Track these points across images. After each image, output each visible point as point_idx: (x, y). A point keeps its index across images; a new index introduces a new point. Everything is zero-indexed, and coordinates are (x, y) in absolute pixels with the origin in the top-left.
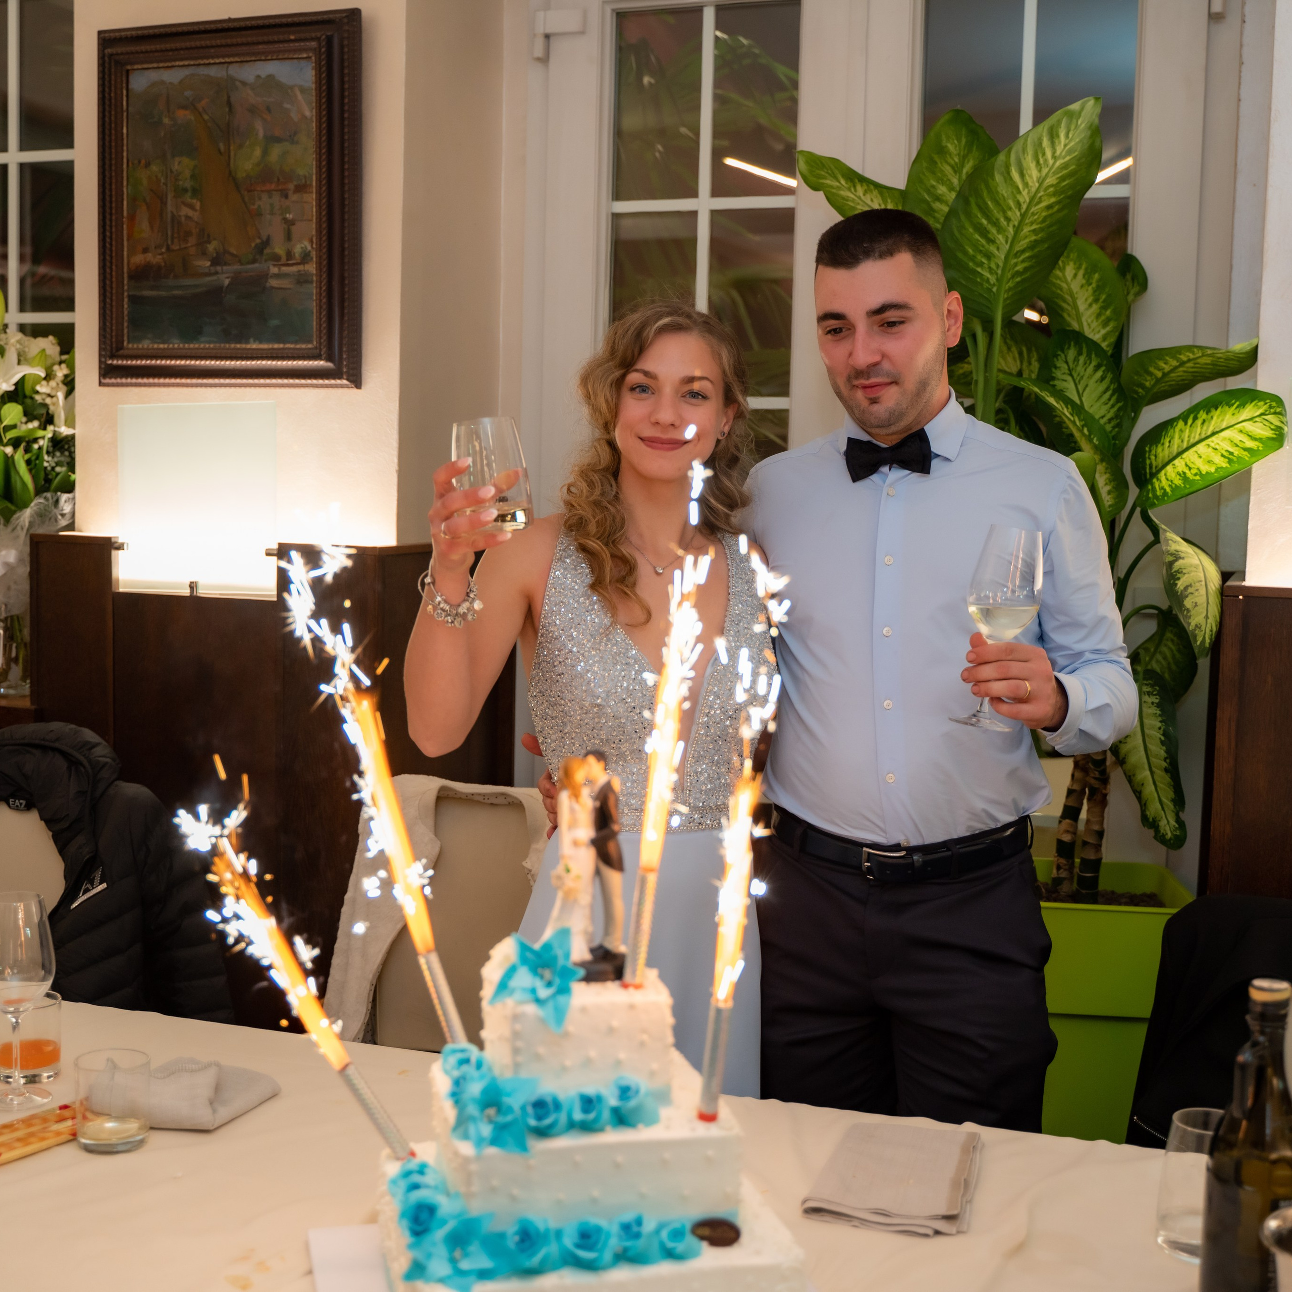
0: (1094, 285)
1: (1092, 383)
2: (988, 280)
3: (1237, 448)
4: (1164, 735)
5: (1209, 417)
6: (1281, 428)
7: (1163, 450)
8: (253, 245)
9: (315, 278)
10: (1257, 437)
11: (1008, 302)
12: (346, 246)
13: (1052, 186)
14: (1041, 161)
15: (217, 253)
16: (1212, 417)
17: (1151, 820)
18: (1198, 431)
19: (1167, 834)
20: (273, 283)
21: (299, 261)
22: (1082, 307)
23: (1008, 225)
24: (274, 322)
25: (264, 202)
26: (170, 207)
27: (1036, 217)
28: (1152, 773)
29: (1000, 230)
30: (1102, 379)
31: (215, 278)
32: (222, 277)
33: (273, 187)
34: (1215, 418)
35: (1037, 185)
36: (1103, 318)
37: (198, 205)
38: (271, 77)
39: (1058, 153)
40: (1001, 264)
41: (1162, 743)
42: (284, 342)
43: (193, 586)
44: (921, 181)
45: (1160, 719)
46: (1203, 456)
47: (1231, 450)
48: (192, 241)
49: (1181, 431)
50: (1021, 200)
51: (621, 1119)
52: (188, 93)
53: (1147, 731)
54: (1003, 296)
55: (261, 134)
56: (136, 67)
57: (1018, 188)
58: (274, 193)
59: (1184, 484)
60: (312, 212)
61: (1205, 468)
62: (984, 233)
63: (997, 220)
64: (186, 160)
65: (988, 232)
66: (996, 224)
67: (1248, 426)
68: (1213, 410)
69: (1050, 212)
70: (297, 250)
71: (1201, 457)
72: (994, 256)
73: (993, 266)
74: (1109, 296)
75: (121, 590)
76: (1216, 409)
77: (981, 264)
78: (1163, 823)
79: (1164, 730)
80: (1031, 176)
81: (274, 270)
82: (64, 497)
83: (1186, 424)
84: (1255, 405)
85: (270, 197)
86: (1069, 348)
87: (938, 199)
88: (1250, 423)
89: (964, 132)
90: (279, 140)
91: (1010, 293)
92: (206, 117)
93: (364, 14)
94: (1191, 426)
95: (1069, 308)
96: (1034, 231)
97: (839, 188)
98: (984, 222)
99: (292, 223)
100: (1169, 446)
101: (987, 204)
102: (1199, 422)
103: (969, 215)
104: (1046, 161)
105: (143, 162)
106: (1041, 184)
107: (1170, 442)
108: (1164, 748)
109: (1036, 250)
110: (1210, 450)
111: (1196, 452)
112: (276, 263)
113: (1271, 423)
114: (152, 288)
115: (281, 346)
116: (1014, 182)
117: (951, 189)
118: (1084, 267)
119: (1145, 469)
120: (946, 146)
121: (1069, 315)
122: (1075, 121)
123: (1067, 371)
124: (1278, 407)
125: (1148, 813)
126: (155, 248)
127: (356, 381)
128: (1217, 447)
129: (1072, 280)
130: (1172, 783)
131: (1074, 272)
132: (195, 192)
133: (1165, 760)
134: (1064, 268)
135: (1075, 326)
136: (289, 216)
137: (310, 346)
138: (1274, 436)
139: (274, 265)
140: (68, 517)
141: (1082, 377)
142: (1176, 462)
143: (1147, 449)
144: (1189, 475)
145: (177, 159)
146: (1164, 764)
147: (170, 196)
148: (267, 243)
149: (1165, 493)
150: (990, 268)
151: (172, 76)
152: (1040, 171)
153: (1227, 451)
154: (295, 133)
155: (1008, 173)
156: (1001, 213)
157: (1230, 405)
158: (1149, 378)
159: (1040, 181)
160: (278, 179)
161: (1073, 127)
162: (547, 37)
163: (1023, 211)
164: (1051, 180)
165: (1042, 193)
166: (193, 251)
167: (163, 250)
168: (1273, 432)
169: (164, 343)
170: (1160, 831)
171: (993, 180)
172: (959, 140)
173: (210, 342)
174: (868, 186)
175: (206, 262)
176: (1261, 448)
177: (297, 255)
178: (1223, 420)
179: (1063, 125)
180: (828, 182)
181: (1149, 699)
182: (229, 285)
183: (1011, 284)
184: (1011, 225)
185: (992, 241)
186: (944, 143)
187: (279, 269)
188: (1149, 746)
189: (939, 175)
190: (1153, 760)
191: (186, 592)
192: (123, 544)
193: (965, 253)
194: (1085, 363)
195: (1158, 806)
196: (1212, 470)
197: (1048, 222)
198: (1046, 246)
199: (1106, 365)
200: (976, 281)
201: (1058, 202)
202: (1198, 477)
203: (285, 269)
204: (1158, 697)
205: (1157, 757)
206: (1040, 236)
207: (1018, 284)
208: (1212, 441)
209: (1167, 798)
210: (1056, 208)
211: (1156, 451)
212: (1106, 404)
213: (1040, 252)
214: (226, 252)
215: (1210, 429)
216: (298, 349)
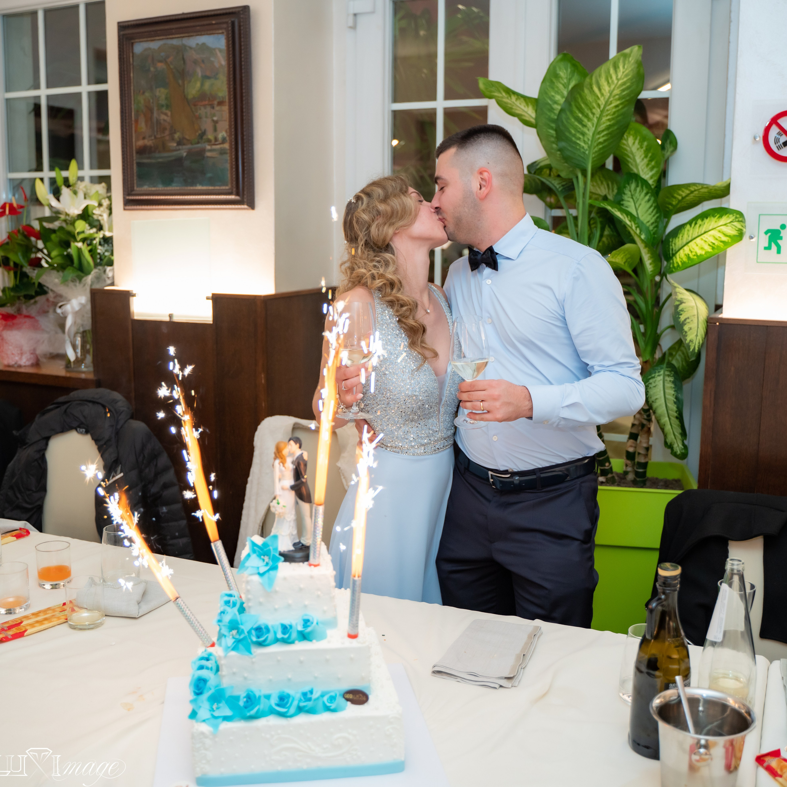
0: (644, 148)
1: (643, 203)
2: (583, 148)
3: (717, 241)
5: (703, 223)
6: (741, 230)
7: (679, 241)
8: (197, 134)
9: (228, 151)
10: (728, 234)
11: (595, 159)
13: (617, 95)
14: (610, 81)
15: (180, 139)
16: (704, 223)
17: (669, 444)
18: (696, 231)
19: (677, 451)
20: (208, 154)
21: (220, 142)
22: (638, 160)
23: (594, 116)
24: (209, 175)
25: (202, 111)
26: (155, 115)
27: (609, 112)
28: (669, 418)
29: (589, 119)
30: (649, 200)
31: (179, 152)
32: (182, 152)
33: (207, 102)
34: (706, 223)
35: (609, 94)
36: (650, 166)
37: (169, 114)
38: (204, 44)
39: (619, 77)
40: (590, 138)
41: (675, 403)
43: (171, 316)
44: (546, 93)
45: (674, 390)
46: (699, 245)
47: (714, 242)
48: (167, 132)
49: (688, 230)
50: (600, 103)
51: (304, 637)
52: (163, 54)
53: (667, 396)
54: (592, 156)
55: (200, 74)
56: (136, 40)
57: (598, 97)
58: (207, 106)
59: (688, 260)
60: (227, 116)
61: (699, 252)
62: (580, 121)
63: (587, 114)
64: (162, 90)
65: (583, 121)
66: (587, 116)
67: (724, 228)
68: (705, 219)
69: (617, 109)
70: (220, 136)
71: (697, 246)
72: (587, 134)
73: (586, 139)
74: (653, 154)
75: (136, 317)
76: (707, 218)
77: (579, 139)
78: (675, 446)
79: (676, 396)
80: (605, 90)
82: (108, 268)
83: (691, 226)
84: (728, 217)
85: (205, 108)
86: (632, 183)
87: (556, 102)
88: (725, 226)
89: (569, 65)
90: (208, 78)
91: (596, 154)
92: (172, 67)
93: (252, 8)
94: (693, 228)
95: (631, 161)
96: (609, 120)
97: (503, 97)
98: (580, 115)
99: (216, 122)
100: (682, 239)
101: (581, 106)
102: (698, 225)
103: (572, 112)
104: (613, 81)
105: (141, 92)
106: (611, 94)
107: (682, 237)
108: (676, 406)
109: (610, 130)
110: (703, 242)
111: (695, 243)
113: (736, 227)
114: (148, 158)
116: (596, 93)
117: (563, 97)
118: (638, 138)
119: (669, 251)
120: (559, 74)
121: (632, 165)
122: (627, 59)
123: (630, 196)
124: (740, 217)
125: (667, 440)
126: (149, 137)
127: (252, 205)
128: (707, 240)
129: (632, 146)
130: (680, 425)
131: (633, 141)
132: (168, 106)
133: (676, 412)
134: (628, 139)
135: (635, 171)
136: (215, 118)
137: (227, 188)
138: (738, 234)
139: (209, 145)
140: (111, 279)
141: (638, 200)
142: (685, 248)
143: (671, 240)
144: (691, 256)
145: (158, 90)
146: (676, 415)
147: (155, 109)
148: (204, 133)
149: (678, 266)
150: (584, 141)
151: (155, 45)
152: (610, 87)
153: (712, 242)
154: (217, 74)
155: (592, 88)
156: (589, 111)
157: (714, 216)
158: (674, 200)
159: (610, 92)
160: (209, 99)
161: (627, 62)
162: (355, 15)
163: (601, 109)
164: (617, 92)
165: (611, 99)
166: (167, 138)
167: (153, 138)
168: (737, 232)
170: (674, 450)
171: (584, 93)
172: (567, 70)
173: (177, 186)
174: (517, 96)
175: (174, 144)
176: (730, 241)
177: (220, 139)
178: (710, 225)
179: (621, 61)
180: (496, 94)
181: (668, 379)
182: (186, 156)
183: (596, 149)
184: (595, 117)
185: (584, 126)
186: (558, 72)
187: (211, 147)
188: (668, 404)
189: (556, 89)
190: (670, 412)
191: (167, 319)
192: (135, 294)
193: (570, 133)
194: (640, 192)
195: (673, 437)
196: (703, 253)
197: (616, 115)
198: (616, 127)
199: (651, 193)
200: (577, 148)
201: (621, 104)
202: (695, 257)
203: (214, 147)
204: (673, 377)
205: (672, 410)
206: (612, 122)
207: (600, 149)
208: (704, 237)
209: (677, 432)
210: (620, 107)
211: (675, 242)
212: (650, 214)
213: (612, 131)
214: (184, 138)
215: (703, 230)
216: (221, 190)
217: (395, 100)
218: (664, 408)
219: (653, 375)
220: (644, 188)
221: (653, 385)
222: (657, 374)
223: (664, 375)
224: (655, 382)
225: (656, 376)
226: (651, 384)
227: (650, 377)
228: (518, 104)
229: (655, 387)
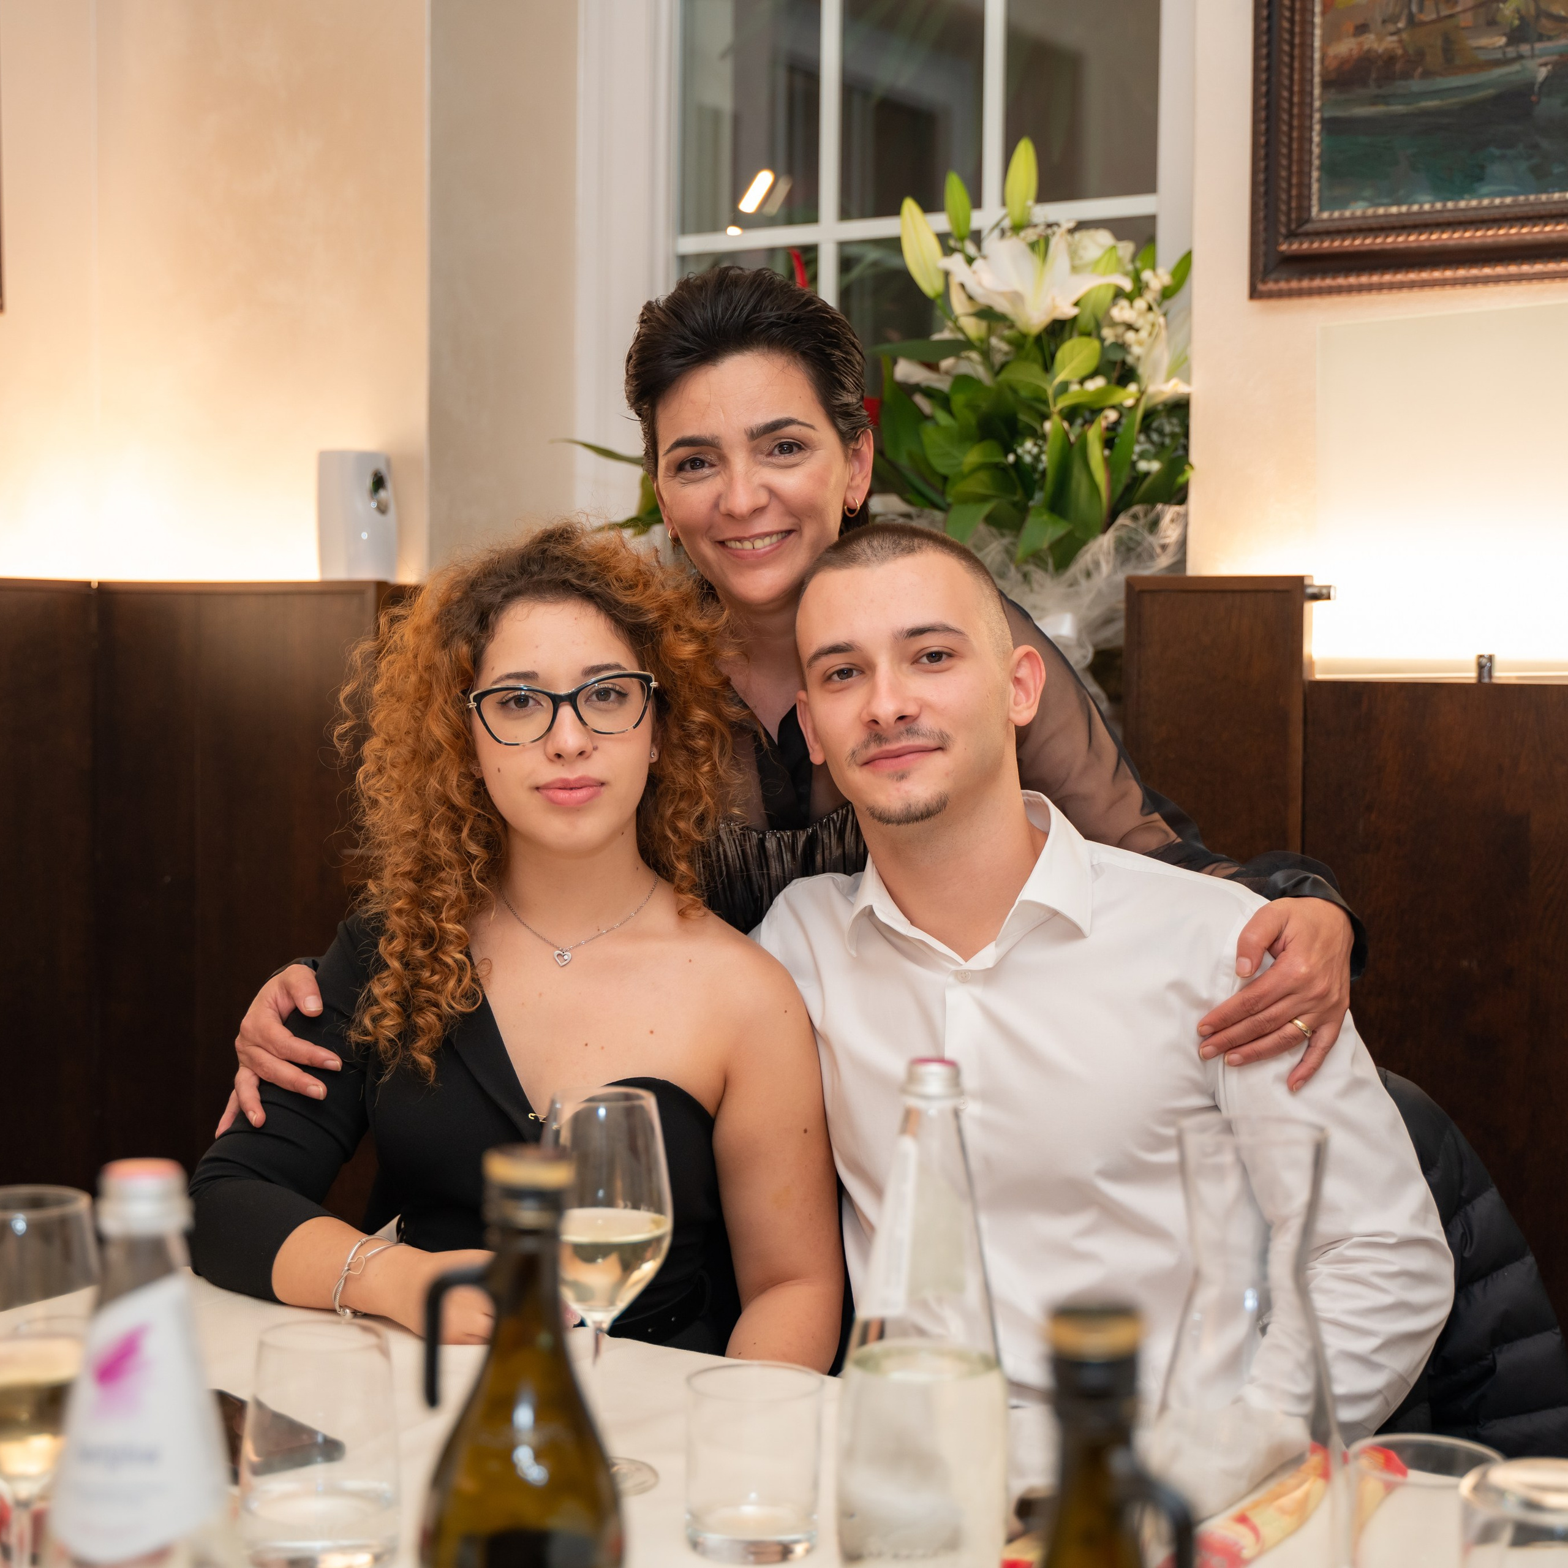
15: (1522, 18)
31: (1516, 67)
32: (1531, 64)
43: (1485, 665)
75: (1319, 676)
82: (1170, 512)
114: (1375, 100)
126: (1384, 22)
166: (1466, 20)
167: (1401, 25)
169: (1399, 203)
173: (1502, 194)
175: (1496, 39)
182: (1547, 78)
191: (1470, 675)
192: (1325, 589)
214: (1540, 13)
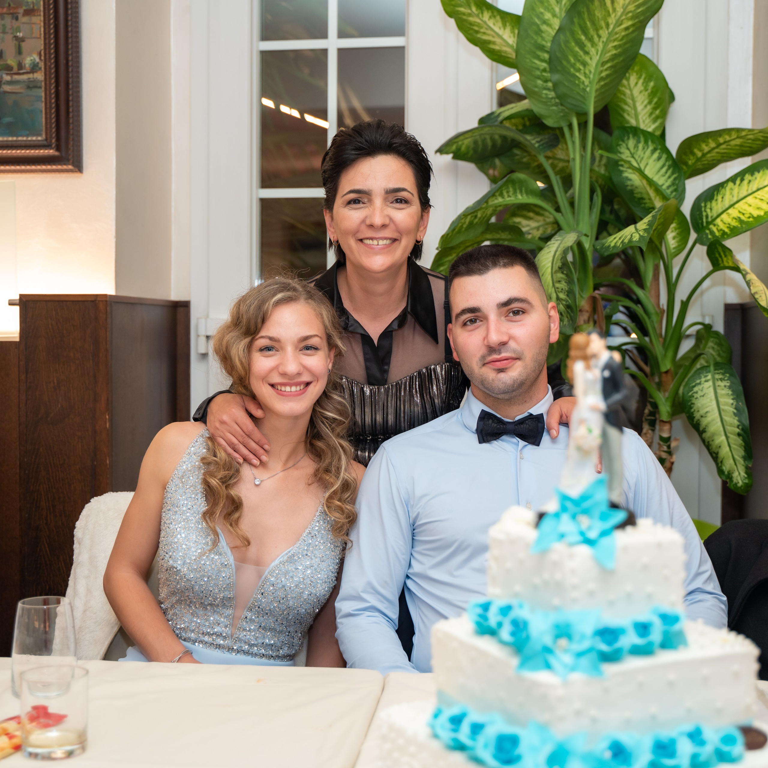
0: (649, 91)
2: (583, 83)
4: (736, 409)
5: (753, 178)
7: (717, 204)
9: (43, 84)
12: (70, 58)
13: (630, 12)
16: (756, 178)
17: (726, 473)
18: (745, 188)
19: (738, 483)
20: (7, 88)
21: (29, 71)
22: (640, 107)
23: (599, 40)
27: (617, 36)
28: (727, 438)
29: (594, 44)
30: (659, 158)
33: (5, 10)
34: (758, 178)
35: (622, 10)
36: (653, 116)
40: (593, 71)
41: (735, 415)
42: (17, 136)
44: (533, 9)
45: (732, 397)
46: (753, 205)
49: (731, 189)
50: (610, 22)
53: (722, 407)
54: (593, 95)
57: (609, 12)
58: (6, 16)
59: (741, 224)
60: (40, 31)
61: (756, 213)
62: (582, 46)
63: (592, 36)
65: (585, 46)
66: (591, 40)
68: (756, 174)
69: (627, 32)
70: (28, 61)
71: (750, 206)
72: (588, 65)
73: (587, 72)
74: (660, 99)
76: (760, 171)
77: (579, 70)
78: (735, 475)
79: (736, 405)
80: (618, 3)
81: (8, 78)
83: (735, 184)
86: (628, 138)
87: (545, 22)
94: (739, 185)
95: (629, 109)
96: (615, 47)
97: (470, 15)
98: (583, 38)
99: (22, 40)
100: (722, 201)
101: (586, 24)
102: (745, 182)
103: (573, 33)
106: (624, 10)
107: (723, 198)
108: (737, 418)
109: (615, 62)
110: (757, 201)
111: (746, 203)
112: (9, 72)
115: (15, 139)
116: (607, 7)
117: (554, 15)
118: (643, 77)
119: (702, 219)
121: (628, 114)
123: (630, 155)
125: (724, 468)
127: (78, 167)
128: (763, 198)
129: (634, 87)
130: (743, 444)
131: (635, 81)
133: (738, 427)
134: (629, 78)
135: (633, 122)
136: (20, 35)
137: (40, 138)
139: (7, 74)
141: (642, 158)
142: (730, 211)
143: (703, 205)
144: (743, 218)
146: (737, 430)
149: (724, 233)
150: (585, 73)
156: (595, 32)
158: (692, 157)
159: (625, 7)
160: (9, 5)
163: (610, 30)
164: (631, 8)
165: (624, 17)
170: (732, 481)
171: (593, 5)
174: (492, 12)
177: (27, 66)
178: (764, 180)
180: (462, 9)
181: (721, 384)
184: (601, 40)
185: (587, 53)
187: (12, 77)
188: (725, 417)
189: (546, 5)
190: (728, 428)
193: (568, 61)
194: (644, 148)
195: (732, 461)
196: (762, 213)
197: (624, 41)
198: (621, 59)
199: (661, 149)
200: (575, 83)
201: (633, 25)
202: (751, 219)
203: (16, 77)
204: (728, 381)
205: (731, 425)
206: (619, 50)
207: (602, 87)
208: (759, 195)
209: (739, 456)
210: (631, 30)
211: (711, 206)
212: (664, 176)
213: (617, 63)
215: (754, 186)
216: (30, 141)
217: (265, 36)
218: (719, 424)
219: (698, 381)
220: (650, 143)
221: (700, 393)
222: (703, 380)
223: (714, 380)
224: (702, 391)
225: (702, 382)
226: (697, 392)
227: (694, 384)
228: (491, 24)
229: (703, 396)
